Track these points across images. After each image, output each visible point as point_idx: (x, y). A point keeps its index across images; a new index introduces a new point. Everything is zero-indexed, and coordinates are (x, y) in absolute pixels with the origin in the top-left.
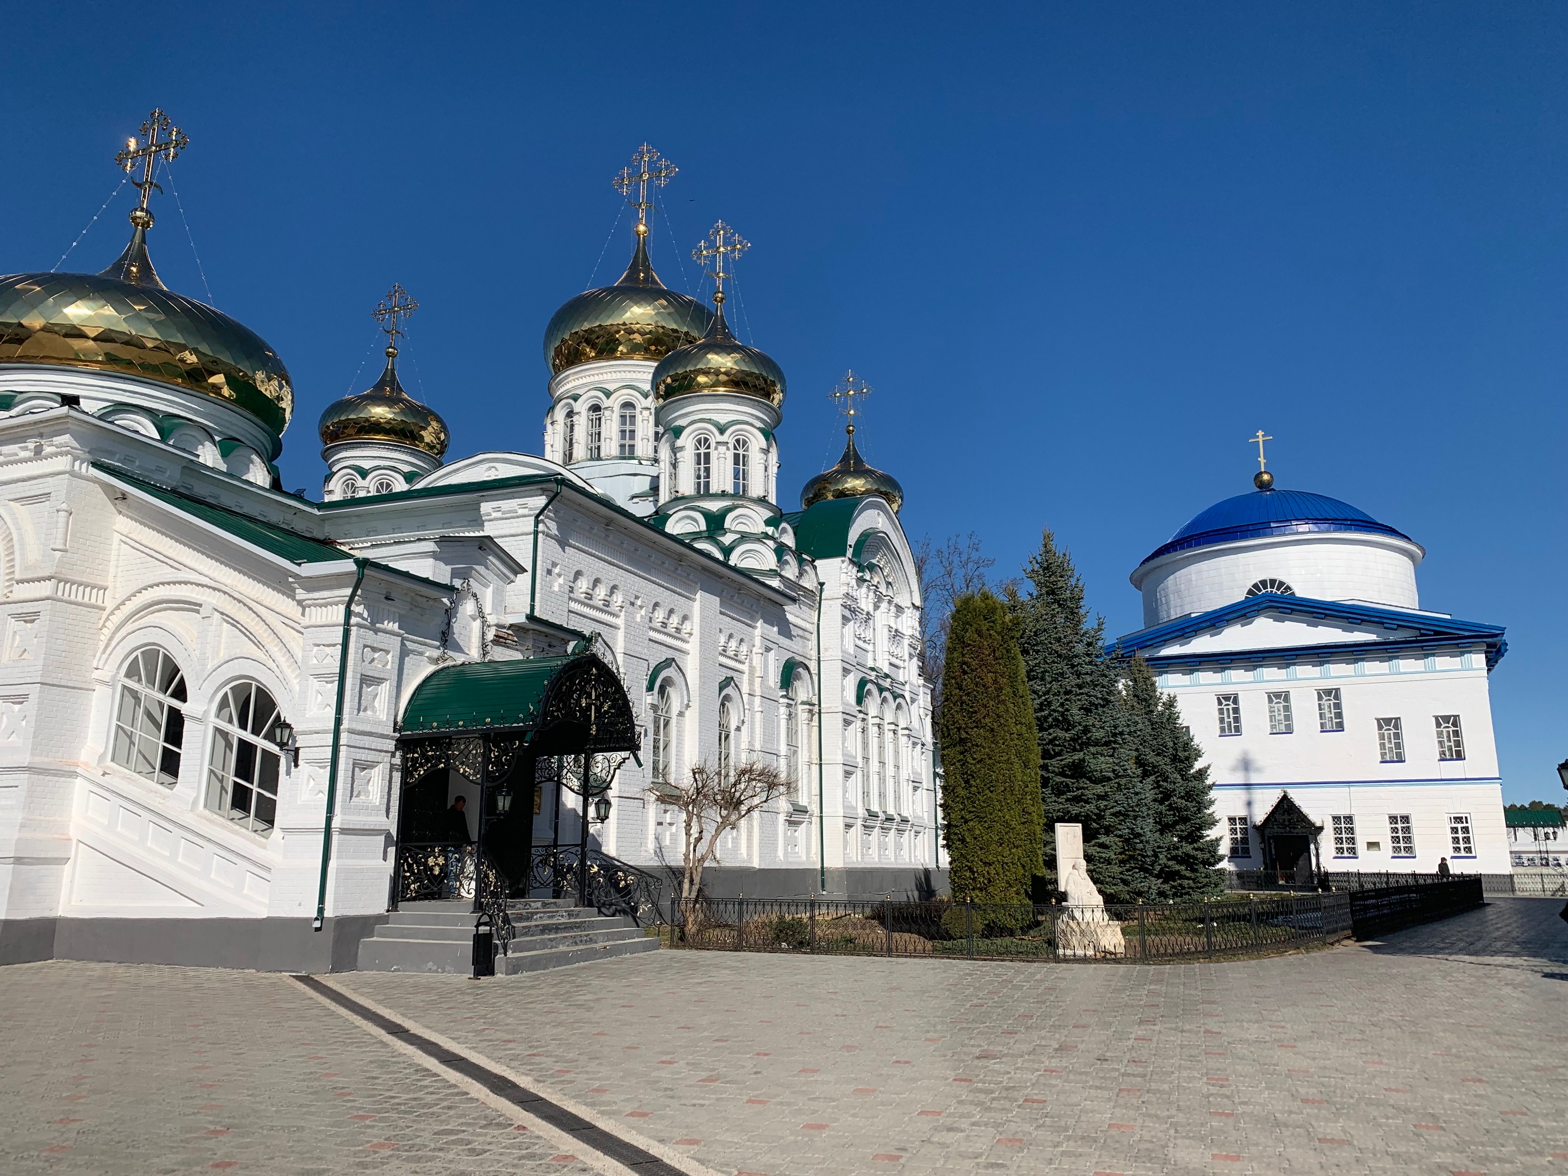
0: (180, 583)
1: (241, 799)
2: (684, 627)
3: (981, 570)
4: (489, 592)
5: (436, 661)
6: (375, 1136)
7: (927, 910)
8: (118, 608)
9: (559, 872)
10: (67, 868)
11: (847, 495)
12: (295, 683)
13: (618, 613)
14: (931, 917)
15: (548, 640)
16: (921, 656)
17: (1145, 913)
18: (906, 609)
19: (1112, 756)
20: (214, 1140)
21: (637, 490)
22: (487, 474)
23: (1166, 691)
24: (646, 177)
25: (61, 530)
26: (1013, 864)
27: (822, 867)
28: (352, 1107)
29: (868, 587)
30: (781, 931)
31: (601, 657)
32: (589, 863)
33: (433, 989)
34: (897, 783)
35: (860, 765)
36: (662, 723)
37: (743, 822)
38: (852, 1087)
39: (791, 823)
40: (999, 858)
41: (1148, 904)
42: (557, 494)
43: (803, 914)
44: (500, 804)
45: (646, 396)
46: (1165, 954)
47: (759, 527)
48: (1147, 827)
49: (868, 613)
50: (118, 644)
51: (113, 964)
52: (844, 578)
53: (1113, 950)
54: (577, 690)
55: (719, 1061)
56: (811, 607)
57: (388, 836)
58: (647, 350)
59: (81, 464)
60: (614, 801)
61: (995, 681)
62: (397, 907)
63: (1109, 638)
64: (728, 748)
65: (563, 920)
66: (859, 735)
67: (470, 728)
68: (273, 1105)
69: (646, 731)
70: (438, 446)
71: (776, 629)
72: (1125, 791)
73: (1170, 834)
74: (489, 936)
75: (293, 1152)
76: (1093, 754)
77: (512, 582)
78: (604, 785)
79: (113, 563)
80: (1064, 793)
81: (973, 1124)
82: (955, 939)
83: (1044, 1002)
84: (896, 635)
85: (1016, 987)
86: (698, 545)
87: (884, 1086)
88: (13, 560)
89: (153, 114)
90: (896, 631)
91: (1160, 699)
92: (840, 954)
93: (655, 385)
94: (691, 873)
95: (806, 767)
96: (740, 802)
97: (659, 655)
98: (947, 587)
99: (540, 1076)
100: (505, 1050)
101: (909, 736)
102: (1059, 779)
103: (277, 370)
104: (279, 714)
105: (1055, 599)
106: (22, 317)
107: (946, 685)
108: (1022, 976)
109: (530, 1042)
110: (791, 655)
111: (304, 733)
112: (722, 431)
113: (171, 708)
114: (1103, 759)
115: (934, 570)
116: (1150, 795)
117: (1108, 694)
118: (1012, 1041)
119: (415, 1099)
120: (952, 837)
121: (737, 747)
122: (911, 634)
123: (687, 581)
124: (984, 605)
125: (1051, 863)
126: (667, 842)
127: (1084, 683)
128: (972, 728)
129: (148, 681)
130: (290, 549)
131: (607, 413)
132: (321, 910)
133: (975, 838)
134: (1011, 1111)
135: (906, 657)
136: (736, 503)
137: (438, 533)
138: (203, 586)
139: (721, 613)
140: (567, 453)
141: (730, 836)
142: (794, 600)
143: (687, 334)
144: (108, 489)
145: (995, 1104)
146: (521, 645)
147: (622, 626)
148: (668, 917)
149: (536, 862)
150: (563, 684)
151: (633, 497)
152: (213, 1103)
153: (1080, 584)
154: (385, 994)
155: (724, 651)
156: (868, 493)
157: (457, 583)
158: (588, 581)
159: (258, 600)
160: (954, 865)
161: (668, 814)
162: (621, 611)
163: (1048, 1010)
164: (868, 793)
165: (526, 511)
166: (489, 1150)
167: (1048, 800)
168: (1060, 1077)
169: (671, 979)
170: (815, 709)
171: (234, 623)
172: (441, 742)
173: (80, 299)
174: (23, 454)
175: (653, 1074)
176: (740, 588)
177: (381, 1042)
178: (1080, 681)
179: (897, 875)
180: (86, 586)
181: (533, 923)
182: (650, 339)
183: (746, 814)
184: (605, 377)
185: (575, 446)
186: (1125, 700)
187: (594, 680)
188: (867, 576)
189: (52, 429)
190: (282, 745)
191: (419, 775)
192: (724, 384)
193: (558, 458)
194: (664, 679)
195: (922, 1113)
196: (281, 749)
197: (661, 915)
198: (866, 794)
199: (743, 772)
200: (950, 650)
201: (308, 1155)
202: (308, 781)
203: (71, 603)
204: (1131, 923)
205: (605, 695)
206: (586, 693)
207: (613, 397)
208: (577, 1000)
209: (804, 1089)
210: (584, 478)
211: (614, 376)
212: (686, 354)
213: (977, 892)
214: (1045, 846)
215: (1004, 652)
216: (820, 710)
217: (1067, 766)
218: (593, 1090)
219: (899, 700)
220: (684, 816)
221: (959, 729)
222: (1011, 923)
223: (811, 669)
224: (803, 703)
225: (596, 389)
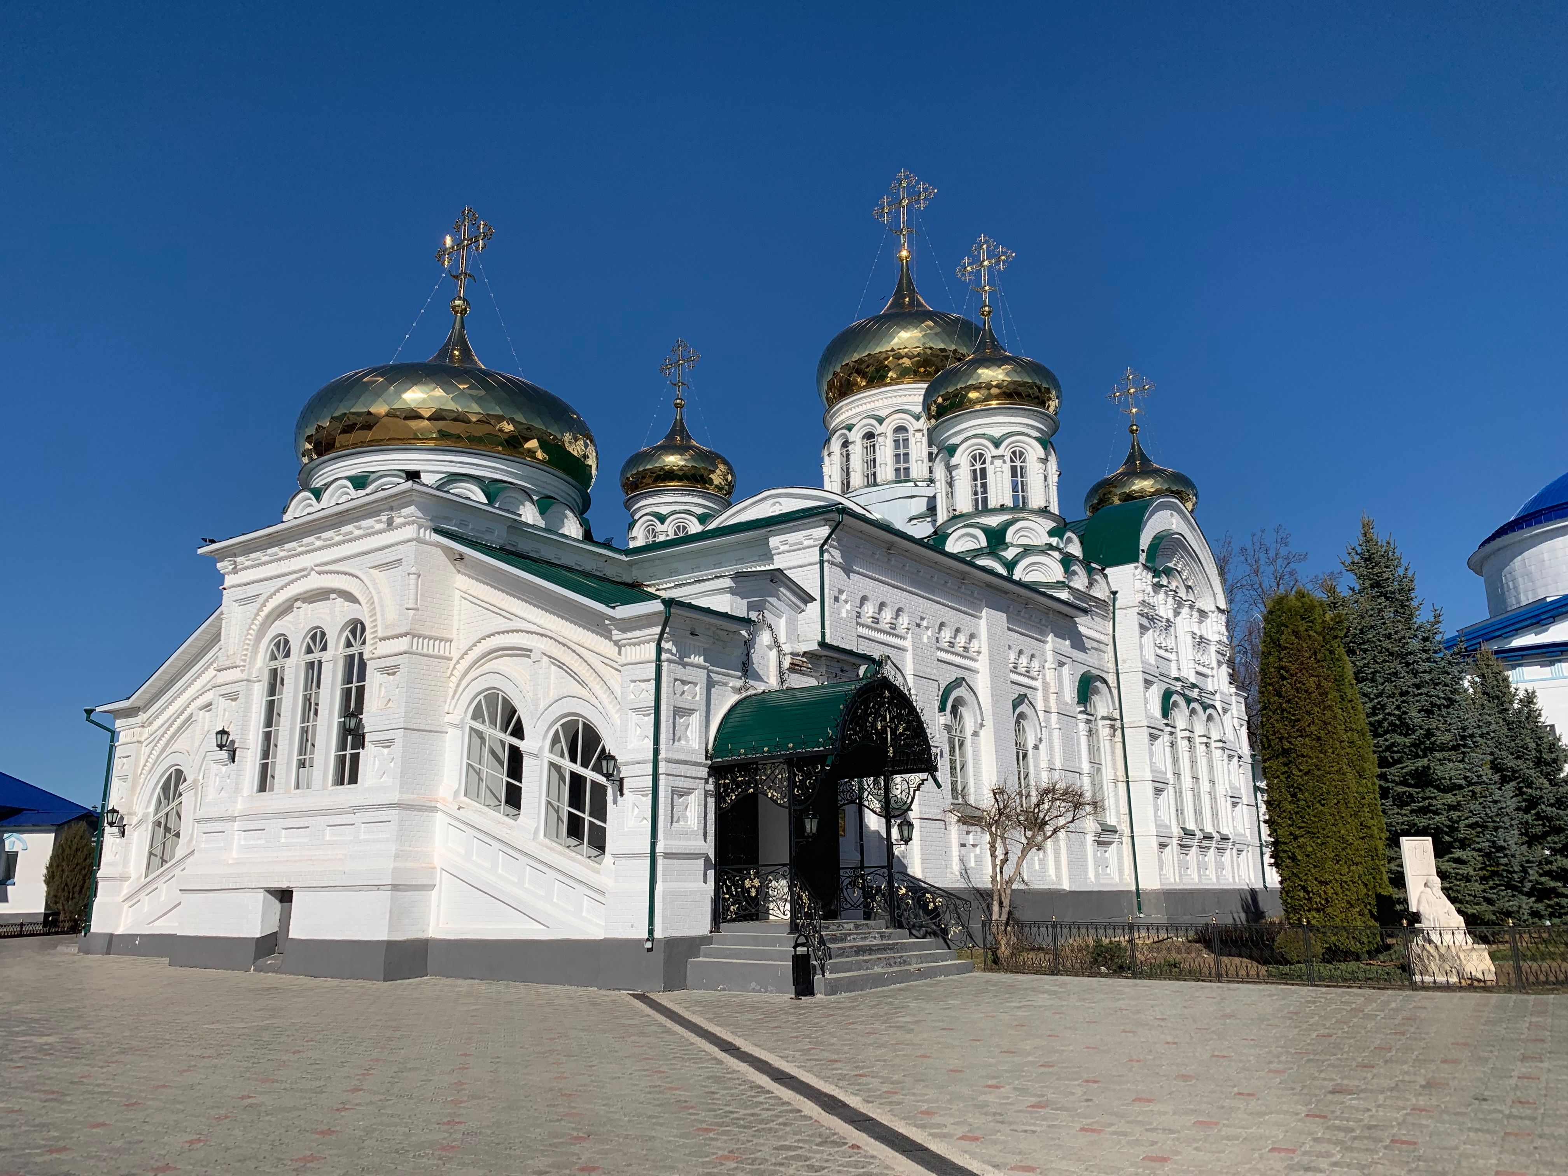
0: (512, 631)
1: (575, 828)
2: (972, 645)
3: (1292, 565)
4: (783, 622)
5: (739, 691)
6: (719, 1148)
7: (1257, 933)
8: (462, 657)
9: (868, 894)
10: (434, 893)
11: (1135, 498)
12: (616, 718)
13: (905, 635)
14: (1263, 940)
15: (840, 665)
16: (1231, 663)
17: (1518, 936)
18: (1210, 614)
19: (1462, 761)
20: (578, 1145)
21: (914, 513)
22: (771, 510)
23: (1522, 687)
24: (905, 202)
25: (413, 592)
26: (1354, 883)
27: (1138, 889)
28: (695, 1120)
29: (1166, 593)
30: (1099, 955)
31: (892, 680)
32: (896, 885)
33: (758, 1008)
34: (1213, 798)
35: (1171, 782)
36: (956, 745)
37: (1049, 843)
38: (1193, 1119)
39: (1100, 843)
40: (1337, 876)
41: (1520, 925)
42: (839, 523)
43: (1122, 938)
44: (808, 827)
45: (917, 418)
46: (1547, 982)
47: (1043, 539)
48: (1512, 839)
49: (1168, 621)
50: (464, 690)
51: (477, 981)
52: (1138, 585)
53: (1481, 977)
54: (871, 713)
55: (1046, 1087)
56: (1104, 617)
57: (707, 859)
58: (916, 373)
59: (425, 530)
60: (916, 823)
61: (1319, 686)
62: (719, 928)
63: (1448, 630)
64: (1026, 767)
65: (876, 942)
66: (1168, 749)
67: (775, 753)
68: (625, 1115)
69: (941, 751)
70: (726, 487)
71: (1068, 642)
72: (1481, 800)
73: (1540, 847)
74: (806, 957)
75: (647, 1160)
76: (1440, 760)
77: (803, 611)
78: (905, 807)
79: (456, 618)
80: (1408, 804)
81: (1335, 1164)
82: (1292, 964)
83: (1403, 1034)
84: (1201, 642)
85: (1368, 1017)
86: (981, 562)
87: (1228, 1119)
88: (375, 620)
89: (463, 212)
90: (1201, 637)
91: (1514, 695)
92: (1165, 979)
93: (926, 406)
94: (1000, 896)
95: (1111, 785)
96: (1044, 823)
97: (951, 675)
98: (1256, 587)
99: (869, 1096)
100: (833, 1069)
101: (1223, 749)
102: (1400, 789)
103: (582, 431)
104: (604, 746)
105: (1381, 593)
106: (370, 405)
107: (1263, 692)
108: (1374, 1005)
109: (855, 1062)
110: (1086, 669)
111: (627, 764)
112: (997, 445)
113: (511, 746)
114: (1451, 764)
115: (1239, 569)
116: (1511, 804)
117: (1452, 693)
118: (1369, 1076)
119: (753, 1115)
120: (1281, 854)
121: (1036, 765)
122: (1218, 639)
123: (972, 600)
124: (1300, 604)
125: (1399, 880)
126: (972, 864)
127: (1422, 682)
128: (1296, 738)
129: (491, 722)
130: (605, 594)
131: (881, 439)
132: (651, 932)
133: (1308, 856)
134: (1377, 1153)
135: (1214, 664)
136: (1016, 516)
137: (732, 570)
138: (532, 633)
139: (1009, 629)
140: (845, 482)
141: (1036, 858)
142: (1085, 611)
143: (955, 351)
144: (447, 550)
145: (1356, 1144)
146: (816, 671)
147: (910, 648)
148: (979, 940)
149: (845, 884)
150: (857, 708)
151: (911, 520)
152: (573, 1111)
153: (1410, 574)
154: (715, 1013)
155: (1014, 667)
156: (1158, 493)
157: (753, 616)
158: (874, 605)
159: (580, 643)
160: (1285, 885)
161: (971, 836)
162: (907, 633)
163: (1409, 1042)
164: (1182, 810)
165: (811, 542)
166: (826, 1168)
167: (1390, 812)
168: (1431, 1117)
169: (988, 1003)
170: (1117, 724)
171: (561, 665)
172: (749, 767)
173: (415, 384)
174: (379, 526)
175: (980, 1099)
176: (1027, 602)
177: (716, 1059)
178: (1417, 681)
179: (1220, 896)
180: (435, 640)
181: (848, 944)
182: (918, 361)
183: (1052, 835)
184: (877, 404)
185: (852, 474)
186: (1472, 699)
187: (888, 703)
188: (1164, 581)
189: (399, 502)
190: (608, 776)
191: (731, 799)
192: (997, 397)
193: (837, 487)
194: (955, 699)
195: (1273, 1150)
196: (608, 780)
197: (971, 938)
198: (1180, 812)
199: (1046, 792)
200: (1266, 655)
201: (661, 1164)
202: (633, 808)
203: (424, 655)
204: (1501, 947)
205: (899, 717)
206: (881, 715)
207: (885, 423)
208: (898, 1022)
209: (1140, 1118)
210: (863, 505)
211: (886, 402)
212: (955, 372)
213: (1314, 913)
214: (1389, 862)
215: (1327, 653)
216: (1122, 725)
217: (1410, 774)
218: (922, 1112)
219: (1209, 711)
220: (987, 837)
221: (1281, 739)
222: (1355, 946)
223: (1110, 683)
224: (1103, 718)
225: (869, 417)
